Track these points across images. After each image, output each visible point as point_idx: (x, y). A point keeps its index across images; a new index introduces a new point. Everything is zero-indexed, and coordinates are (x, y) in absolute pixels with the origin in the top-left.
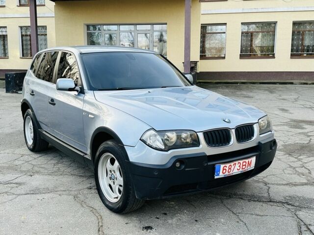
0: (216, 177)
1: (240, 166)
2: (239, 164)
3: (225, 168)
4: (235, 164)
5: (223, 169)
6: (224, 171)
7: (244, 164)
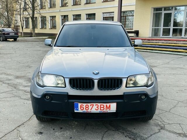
0: (75, 111)
1: (98, 107)
2: (97, 106)
3: (82, 106)
4: (93, 105)
5: (81, 107)
6: (82, 108)
7: (102, 106)
